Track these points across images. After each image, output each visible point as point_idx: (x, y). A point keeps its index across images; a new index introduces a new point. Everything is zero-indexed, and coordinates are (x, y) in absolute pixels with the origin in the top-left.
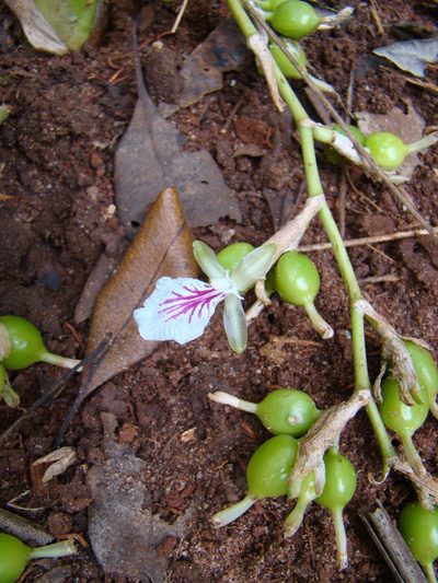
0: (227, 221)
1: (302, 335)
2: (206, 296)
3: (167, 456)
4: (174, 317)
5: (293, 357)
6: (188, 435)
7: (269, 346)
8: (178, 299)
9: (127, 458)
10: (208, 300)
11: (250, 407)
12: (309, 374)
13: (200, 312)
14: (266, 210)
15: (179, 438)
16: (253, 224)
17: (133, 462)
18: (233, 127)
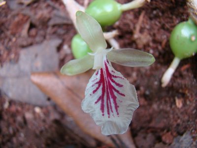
0: (59, 48)
1: (135, 21)
2: (105, 76)
3: (186, 118)
4: (117, 107)
5: (148, 30)
6: (179, 103)
7: (138, 42)
8: (103, 101)
9: (182, 141)
10: (109, 75)
11: (176, 63)
12: (160, 22)
13: (118, 85)
14: (59, 26)
15: (178, 108)
16: (64, 34)
17: (185, 138)
18: (14, 34)
